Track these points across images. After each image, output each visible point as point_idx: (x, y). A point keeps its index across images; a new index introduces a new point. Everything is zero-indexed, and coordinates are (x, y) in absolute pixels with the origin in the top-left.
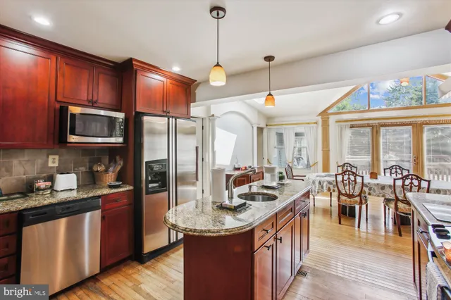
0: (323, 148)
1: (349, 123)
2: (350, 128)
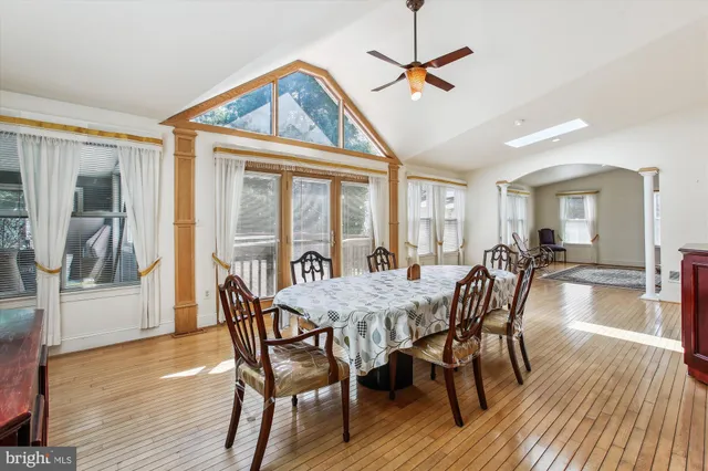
1: (244, 159)
2: (246, 169)
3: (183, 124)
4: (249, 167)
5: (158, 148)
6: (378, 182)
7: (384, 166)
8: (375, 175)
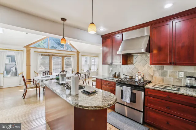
0: (27, 64)
1: (41, 53)
2: (41, 55)
3: (28, 47)
4: (42, 55)
5: (22, 52)
6: (73, 57)
7: (76, 54)
8: (73, 55)
